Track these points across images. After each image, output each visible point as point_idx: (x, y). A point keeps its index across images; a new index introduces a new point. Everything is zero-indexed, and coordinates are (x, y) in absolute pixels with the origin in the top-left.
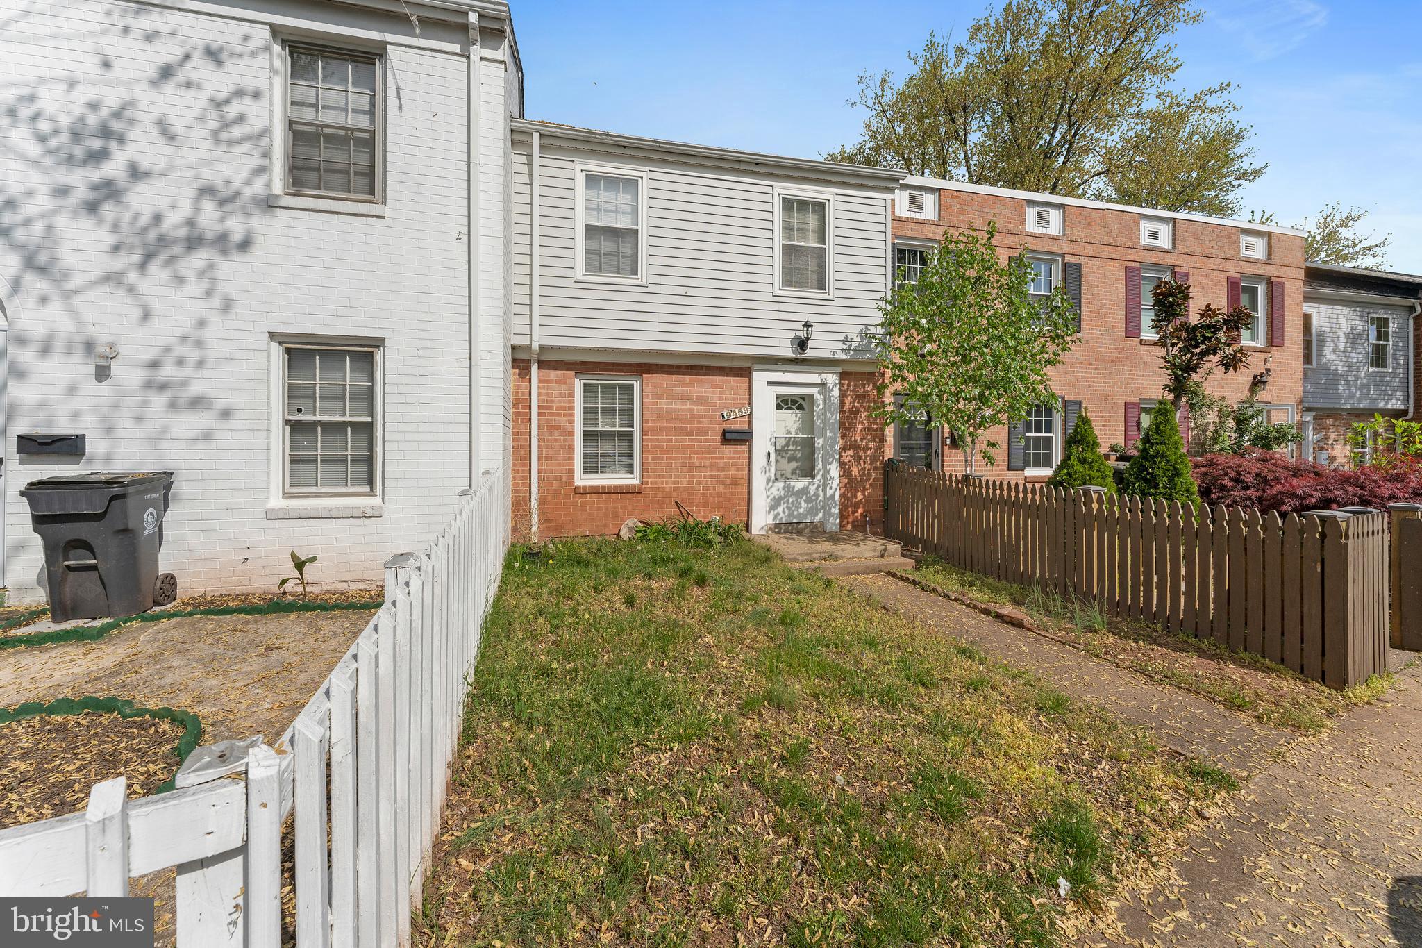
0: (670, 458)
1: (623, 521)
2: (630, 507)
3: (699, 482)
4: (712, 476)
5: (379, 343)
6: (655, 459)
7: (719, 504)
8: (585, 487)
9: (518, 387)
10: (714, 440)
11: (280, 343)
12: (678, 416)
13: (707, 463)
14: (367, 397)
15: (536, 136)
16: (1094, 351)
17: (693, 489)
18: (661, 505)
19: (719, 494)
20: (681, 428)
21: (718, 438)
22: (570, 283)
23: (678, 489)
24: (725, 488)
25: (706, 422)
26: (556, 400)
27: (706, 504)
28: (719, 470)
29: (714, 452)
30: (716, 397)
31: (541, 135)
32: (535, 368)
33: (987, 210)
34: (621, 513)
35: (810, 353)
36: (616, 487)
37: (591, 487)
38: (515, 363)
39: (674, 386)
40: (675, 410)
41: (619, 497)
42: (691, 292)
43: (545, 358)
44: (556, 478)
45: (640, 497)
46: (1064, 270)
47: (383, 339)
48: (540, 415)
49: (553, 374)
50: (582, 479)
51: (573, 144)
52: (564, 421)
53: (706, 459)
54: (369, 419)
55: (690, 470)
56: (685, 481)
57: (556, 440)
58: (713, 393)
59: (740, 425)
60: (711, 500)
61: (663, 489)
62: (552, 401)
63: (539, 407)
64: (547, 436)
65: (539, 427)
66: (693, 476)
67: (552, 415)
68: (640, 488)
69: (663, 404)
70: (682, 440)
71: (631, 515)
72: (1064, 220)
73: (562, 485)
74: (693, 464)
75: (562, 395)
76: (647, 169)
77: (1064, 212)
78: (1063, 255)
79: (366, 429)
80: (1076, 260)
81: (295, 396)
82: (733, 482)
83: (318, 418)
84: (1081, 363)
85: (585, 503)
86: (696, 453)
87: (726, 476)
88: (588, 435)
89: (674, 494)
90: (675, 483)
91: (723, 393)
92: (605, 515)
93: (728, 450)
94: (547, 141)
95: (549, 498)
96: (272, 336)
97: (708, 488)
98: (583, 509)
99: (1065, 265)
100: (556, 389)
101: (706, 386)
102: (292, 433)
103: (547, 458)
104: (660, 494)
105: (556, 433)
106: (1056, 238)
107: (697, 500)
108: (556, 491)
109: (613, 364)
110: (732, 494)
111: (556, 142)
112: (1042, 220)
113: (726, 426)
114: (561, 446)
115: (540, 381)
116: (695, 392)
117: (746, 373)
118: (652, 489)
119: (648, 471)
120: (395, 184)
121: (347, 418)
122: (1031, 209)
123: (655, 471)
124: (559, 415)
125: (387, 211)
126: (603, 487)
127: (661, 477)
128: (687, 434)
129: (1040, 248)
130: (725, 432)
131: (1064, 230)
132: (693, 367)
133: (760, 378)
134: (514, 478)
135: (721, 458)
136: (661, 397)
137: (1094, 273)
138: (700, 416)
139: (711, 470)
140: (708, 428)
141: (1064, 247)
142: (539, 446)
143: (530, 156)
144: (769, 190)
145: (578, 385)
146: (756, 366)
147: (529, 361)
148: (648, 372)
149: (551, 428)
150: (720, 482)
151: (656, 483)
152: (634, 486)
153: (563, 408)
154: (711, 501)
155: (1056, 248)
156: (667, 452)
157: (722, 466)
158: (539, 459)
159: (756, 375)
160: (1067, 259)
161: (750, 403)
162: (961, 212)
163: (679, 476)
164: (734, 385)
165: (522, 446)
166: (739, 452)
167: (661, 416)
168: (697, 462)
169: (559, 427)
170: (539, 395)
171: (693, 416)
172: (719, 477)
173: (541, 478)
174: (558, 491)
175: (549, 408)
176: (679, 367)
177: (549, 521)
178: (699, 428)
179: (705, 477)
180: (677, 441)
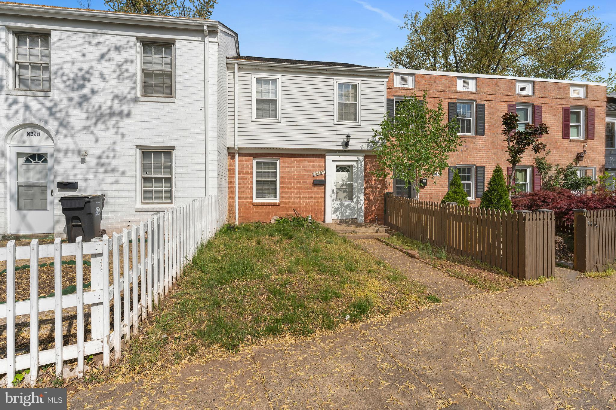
0: (291, 192)
1: (272, 217)
2: (275, 211)
3: (304, 202)
4: (309, 199)
5: (173, 148)
6: (285, 192)
7: (312, 211)
8: (256, 203)
9: (230, 163)
10: (310, 184)
11: (140, 149)
12: (294, 175)
13: (307, 194)
14: (169, 168)
15: (236, 65)
16: (491, 144)
17: (301, 204)
18: (288, 211)
19: (312, 206)
20: (296, 179)
21: (311, 183)
22: (250, 122)
23: (295, 204)
24: (314, 204)
25: (306, 177)
26: (245, 168)
27: (306, 211)
28: (312, 197)
29: (309, 189)
30: (310, 167)
31: (238, 64)
32: (237, 156)
33: (437, 82)
34: (271, 213)
35: (350, 148)
36: (269, 203)
37: (259, 203)
38: (229, 154)
39: (293, 162)
40: (293, 172)
41: (270, 207)
42: (299, 124)
43: (241, 152)
44: (245, 199)
45: (279, 207)
46: (476, 107)
47: (175, 147)
48: (239, 174)
49: (244, 158)
50: (255, 200)
51: (251, 67)
52: (248, 177)
53: (306, 192)
54: (170, 176)
55: (300, 197)
56: (297, 201)
57: (245, 184)
58: (309, 165)
59: (321, 178)
61: (288, 204)
62: (244, 169)
63: (239, 171)
64: (241, 183)
65: (239, 179)
66: (301, 199)
67: (243, 174)
68: (279, 204)
69: (288, 169)
70: (296, 184)
71: (275, 214)
72: (476, 85)
73: (248, 202)
74: (301, 194)
75: (247, 166)
76: (281, 75)
77: (476, 81)
78: (476, 101)
79: (169, 180)
80: (482, 102)
81: (145, 168)
82: (317, 202)
83: (153, 176)
84: (485, 149)
85: (257, 209)
86: (302, 189)
87: (315, 199)
88: (258, 182)
89: (293, 206)
90: (293, 202)
91: (314, 165)
92: (265, 214)
93: (316, 188)
94: (240, 67)
95: (243, 207)
96: (137, 147)
97: (307, 204)
98: (256, 212)
99: (477, 105)
100: (245, 164)
101: (306, 162)
102: (144, 181)
103: (242, 192)
104: (287, 206)
105: (245, 182)
106: (472, 93)
107: (302, 209)
108: (245, 204)
109: (268, 154)
110: (317, 206)
111: (244, 67)
112: (465, 85)
113: (315, 178)
114: (247, 187)
115: (239, 161)
116: (301, 165)
117: (323, 156)
118: (284, 204)
119: (282, 197)
120: (179, 90)
121: (163, 176)
122: (460, 80)
123: (285, 197)
124: (246, 174)
125: (176, 101)
126: (264, 203)
127: (288, 199)
128: (298, 182)
129: (464, 98)
130: (314, 181)
131: (476, 89)
132: (301, 155)
133: (329, 158)
134: (229, 199)
135: (313, 192)
136: (288, 167)
137: (492, 108)
138: (304, 175)
139: (309, 197)
140: (307, 179)
141: (476, 97)
142: (239, 187)
143: (234, 73)
144: (332, 80)
145: (254, 162)
146: (327, 154)
147: (234, 153)
148: (282, 157)
149: (243, 179)
150: (312, 202)
151: (285, 202)
152: (276, 203)
153: (248, 172)
154: (308, 209)
155: (472, 97)
156: (290, 189)
157: (313, 195)
158: (239, 192)
159: (327, 157)
160: (478, 102)
161: (325, 169)
162: (425, 84)
163: (295, 199)
164: (318, 162)
165: (232, 187)
166: (320, 189)
167: (288, 175)
168: (302, 193)
169: (246, 179)
170: (239, 166)
171: (301, 175)
172: (312, 199)
173: (239, 199)
174: (246, 205)
175: (243, 172)
176: (295, 155)
177: (243, 216)
178: (303, 179)
179: (306, 199)
180: (294, 184)
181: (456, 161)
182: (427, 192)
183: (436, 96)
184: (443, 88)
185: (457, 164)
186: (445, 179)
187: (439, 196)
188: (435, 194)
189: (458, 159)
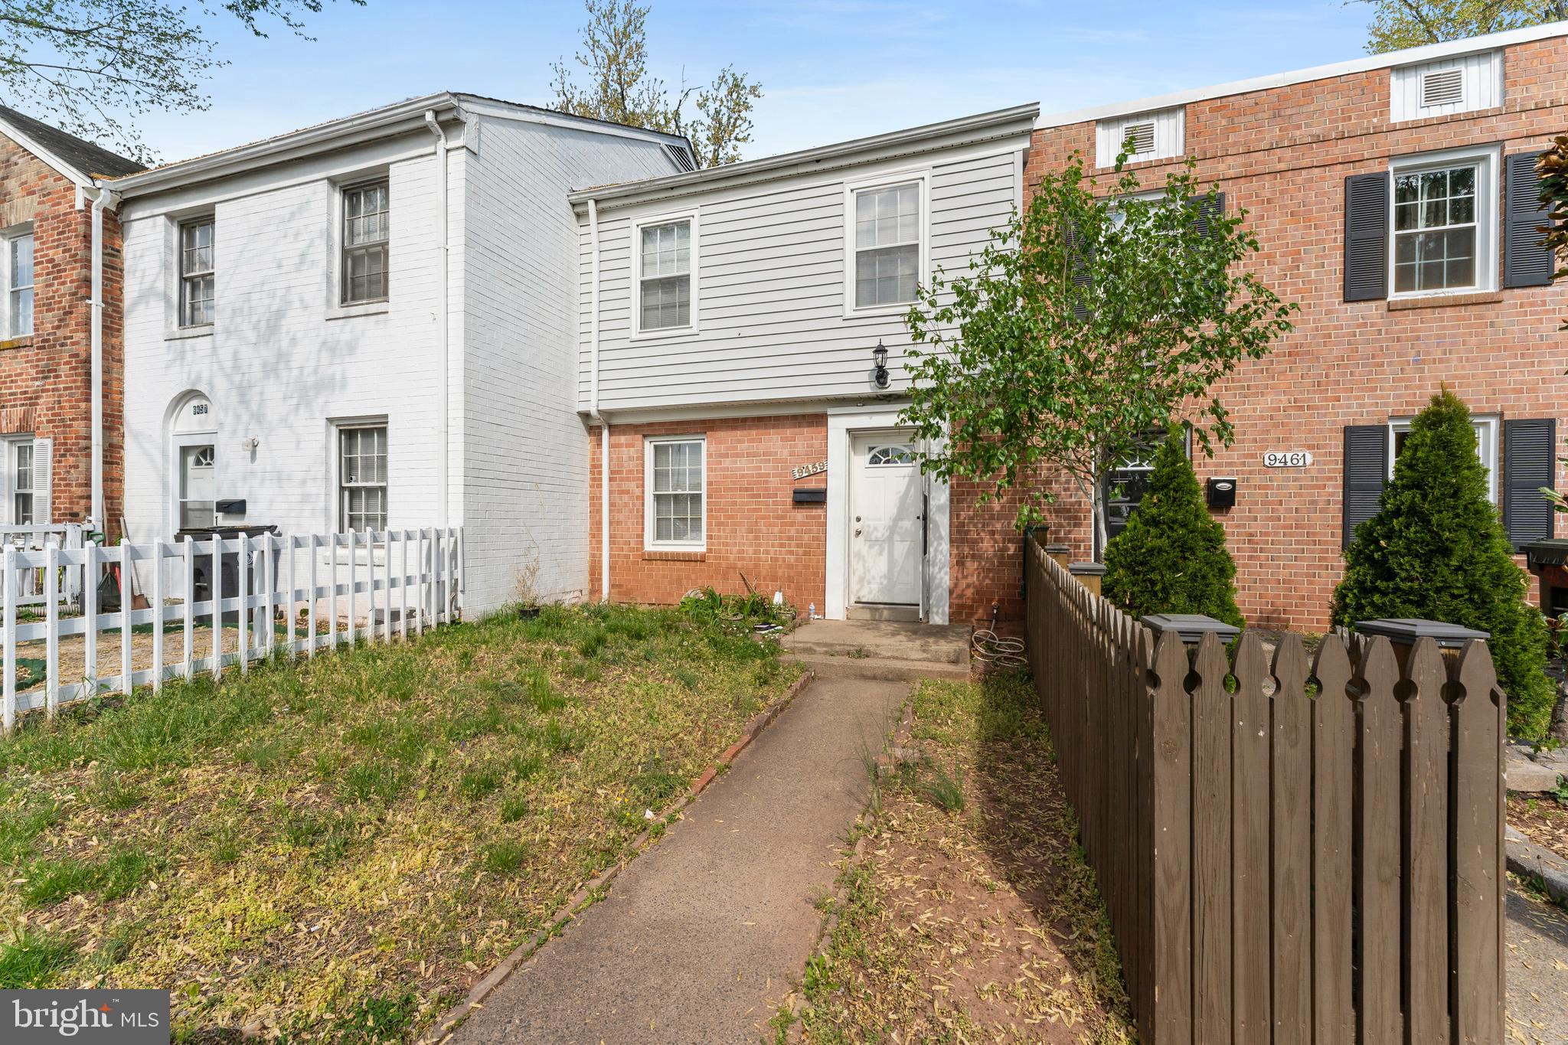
0: (734, 524)
1: (687, 591)
2: (692, 577)
3: (767, 552)
4: (781, 545)
5: (386, 419)
6: (719, 524)
7: (790, 579)
8: (653, 553)
9: (592, 453)
10: (784, 503)
11: (335, 426)
12: (743, 476)
13: (776, 529)
15: (591, 203)
17: (759, 559)
18: (725, 577)
19: (790, 567)
20: (747, 489)
21: (789, 500)
22: (627, 343)
23: (744, 559)
24: (797, 560)
25: (774, 482)
26: (626, 464)
27: (774, 579)
28: (790, 538)
29: (784, 517)
30: (786, 452)
31: (597, 202)
32: (605, 433)
34: (684, 582)
35: (892, 387)
36: (678, 554)
37: (659, 553)
38: (588, 429)
39: (739, 441)
40: (740, 469)
41: (683, 565)
42: (745, 332)
43: (615, 421)
44: (626, 543)
45: (704, 566)
47: (389, 416)
48: (611, 479)
49: (623, 439)
50: (651, 545)
51: (628, 201)
52: (632, 486)
53: (775, 525)
54: (385, 484)
55: (757, 538)
56: (751, 550)
57: (626, 505)
58: (783, 447)
59: (812, 485)
60: (780, 572)
61: (727, 559)
62: (622, 466)
63: (612, 472)
64: (618, 501)
65: (611, 492)
66: (760, 545)
67: (622, 479)
68: (706, 556)
69: (727, 462)
70: (748, 503)
71: (693, 584)
72: (1505, 76)
73: (631, 550)
74: (760, 531)
75: (631, 459)
76: (698, 205)
77: (1507, 61)
78: (1501, 144)
82: (806, 554)
83: (362, 484)
85: (652, 570)
86: (763, 518)
87: (798, 546)
88: (658, 498)
89: (739, 564)
90: (739, 552)
91: (795, 446)
92: (670, 583)
93: (801, 515)
94: (601, 205)
95: (620, 563)
96: (330, 420)
97: (777, 559)
98: (650, 576)
99: (1506, 162)
100: (625, 454)
101: (774, 441)
102: (351, 496)
103: (619, 523)
104: (724, 564)
105: (625, 498)
106: (1481, 117)
107: (764, 573)
108: (625, 556)
109: (678, 423)
110: (806, 567)
111: (611, 204)
112: (1440, 91)
113: (798, 486)
114: (631, 511)
115: (611, 446)
116: (761, 447)
117: (820, 420)
118: (716, 558)
119: (714, 537)
122: (1418, 78)
123: (719, 537)
124: (628, 479)
125: (391, 306)
126: (667, 554)
127: (727, 544)
128: (753, 496)
129: (1437, 144)
130: (796, 493)
131: (1504, 95)
132: (760, 419)
133: (838, 426)
134: (591, 541)
135: (792, 524)
136: (726, 456)
138: (768, 476)
139: (781, 538)
140: (777, 489)
141: (1504, 129)
142: (610, 511)
143: (588, 225)
144: (838, 189)
145: (649, 448)
146: (830, 411)
147: (600, 426)
148: (712, 429)
149: (622, 492)
150: (791, 553)
151: (722, 551)
152: (699, 554)
153: (632, 471)
154: (780, 574)
156: (731, 517)
157: (793, 533)
158: (611, 523)
159: (831, 420)
160: (1512, 147)
161: (826, 457)
162: (1226, 132)
163: (744, 544)
164: (803, 438)
165: (596, 511)
166: (814, 517)
167: (725, 477)
168: (764, 529)
169: (627, 492)
170: (611, 460)
171: (760, 475)
172: (790, 546)
173: (611, 543)
174: (627, 557)
175: (619, 472)
176: (745, 420)
177: (620, 586)
178: (766, 489)
179: (773, 546)
180: (743, 504)
181: (1386, 405)
182: (1238, 526)
183: (1282, 166)
184: (1315, 131)
185: (1392, 418)
186: (1330, 479)
187: (1297, 542)
188: (1277, 534)
189: (1398, 396)
